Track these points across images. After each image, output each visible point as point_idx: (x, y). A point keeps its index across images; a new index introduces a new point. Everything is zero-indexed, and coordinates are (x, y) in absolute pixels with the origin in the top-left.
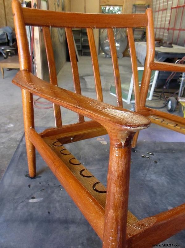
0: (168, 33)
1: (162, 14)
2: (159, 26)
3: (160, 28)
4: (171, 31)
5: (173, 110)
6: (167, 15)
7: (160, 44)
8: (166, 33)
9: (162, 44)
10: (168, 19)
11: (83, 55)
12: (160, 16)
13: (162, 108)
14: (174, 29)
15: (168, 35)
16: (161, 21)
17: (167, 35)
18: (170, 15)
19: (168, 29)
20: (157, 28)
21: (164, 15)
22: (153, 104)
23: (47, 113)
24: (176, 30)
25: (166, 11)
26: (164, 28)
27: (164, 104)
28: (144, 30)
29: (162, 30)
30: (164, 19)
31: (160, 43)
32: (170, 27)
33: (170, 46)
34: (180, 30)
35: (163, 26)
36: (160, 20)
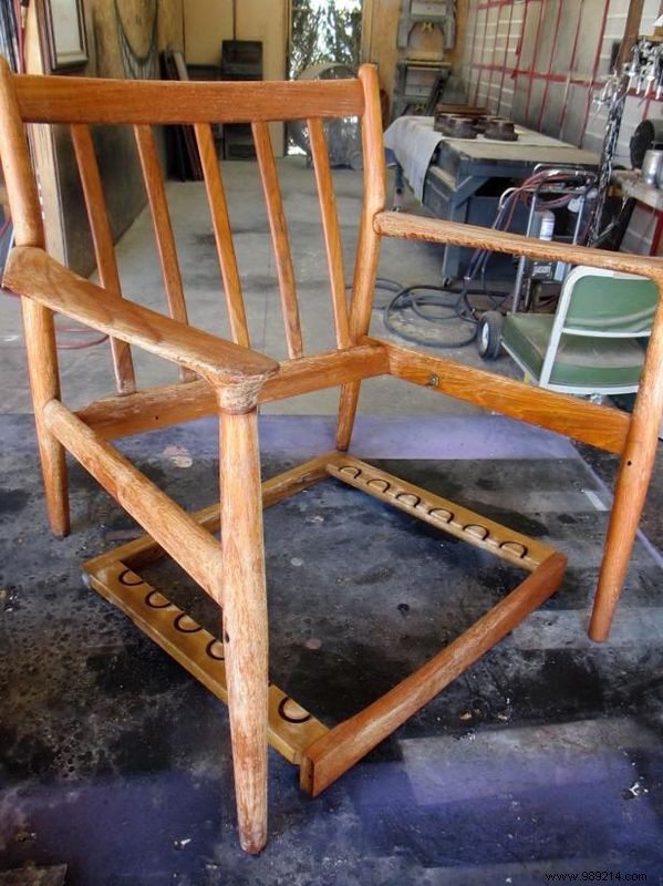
0: (516, 87)
1: (499, 17)
2: (487, 61)
3: (492, 68)
4: (522, 79)
5: (495, 355)
6: (513, 22)
7: (477, 126)
8: (508, 87)
9: (482, 127)
10: (515, 35)
11: (227, 155)
12: (492, 24)
13: (462, 345)
14: (531, 74)
15: (515, 94)
16: (496, 42)
17: (511, 92)
18: (520, 21)
19: (515, 73)
20: (482, 67)
21: (504, 22)
22: (437, 331)
23: (77, 363)
24: (540, 76)
25: (510, 7)
26: (503, 69)
27: (471, 331)
28: (440, 72)
29: (498, 75)
30: (503, 36)
31: (475, 122)
32: (521, 65)
33: (507, 134)
34: (549, 77)
35: (499, 61)
36: (491, 37)
